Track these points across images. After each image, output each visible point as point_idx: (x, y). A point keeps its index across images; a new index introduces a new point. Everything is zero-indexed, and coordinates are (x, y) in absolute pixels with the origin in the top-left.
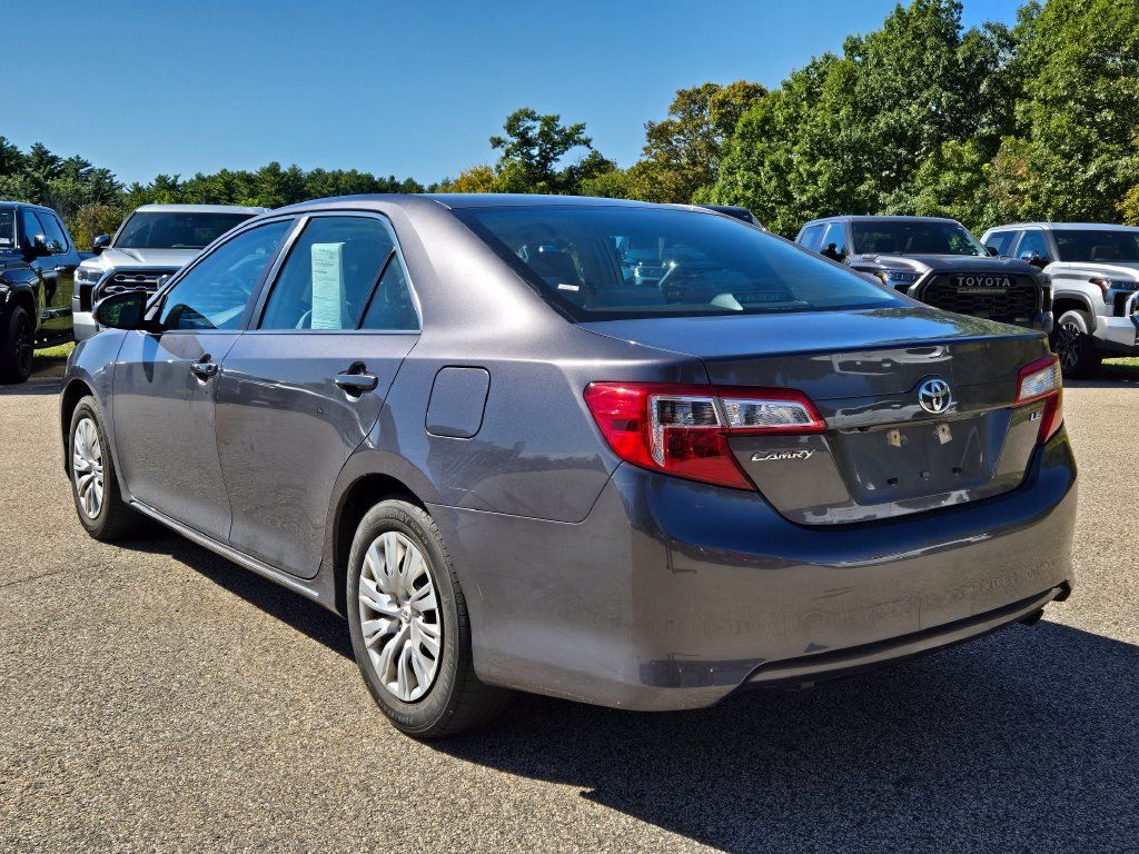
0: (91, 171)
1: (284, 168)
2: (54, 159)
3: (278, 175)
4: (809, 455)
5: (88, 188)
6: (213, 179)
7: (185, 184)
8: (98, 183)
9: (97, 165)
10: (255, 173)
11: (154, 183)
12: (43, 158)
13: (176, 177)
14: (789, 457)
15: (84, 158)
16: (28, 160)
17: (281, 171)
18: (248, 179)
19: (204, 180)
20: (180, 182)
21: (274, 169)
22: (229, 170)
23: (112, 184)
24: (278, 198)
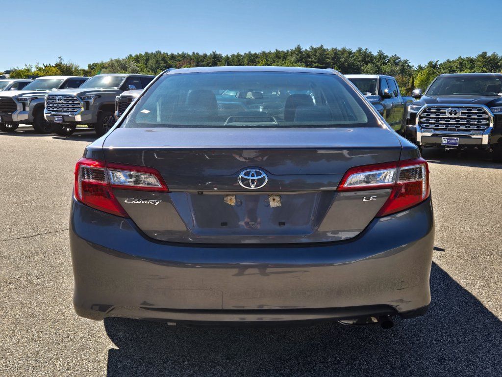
0: (400, 61)
1: (489, 54)
2: (386, 56)
3: (485, 58)
4: (157, 203)
5: (398, 68)
6: (454, 62)
7: (441, 64)
8: (403, 66)
9: (403, 58)
10: (474, 58)
11: (427, 65)
12: (382, 57)
13: (437, 61)
14: (146, 202)
15: (398, 56)
16: (375, 58)
17: (488, 55)
18: (471, 61)
19: (450, 62)
20: (439, 63)
21: (484, 55)
22: (462, 57)
23: (408, 66)
24: (484, 69)
